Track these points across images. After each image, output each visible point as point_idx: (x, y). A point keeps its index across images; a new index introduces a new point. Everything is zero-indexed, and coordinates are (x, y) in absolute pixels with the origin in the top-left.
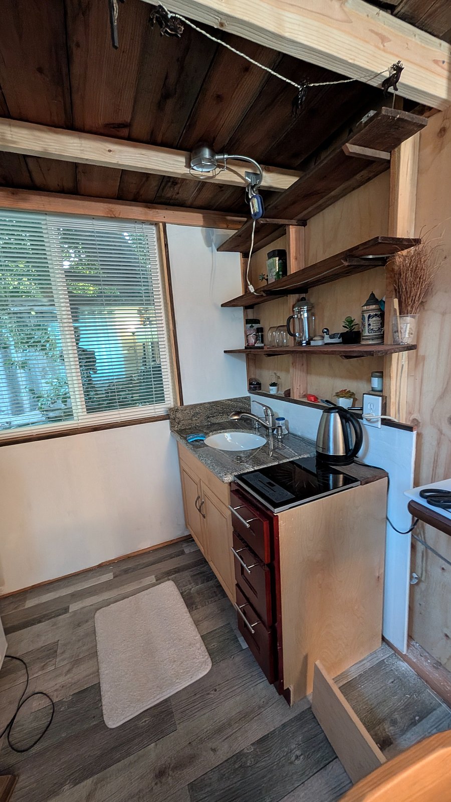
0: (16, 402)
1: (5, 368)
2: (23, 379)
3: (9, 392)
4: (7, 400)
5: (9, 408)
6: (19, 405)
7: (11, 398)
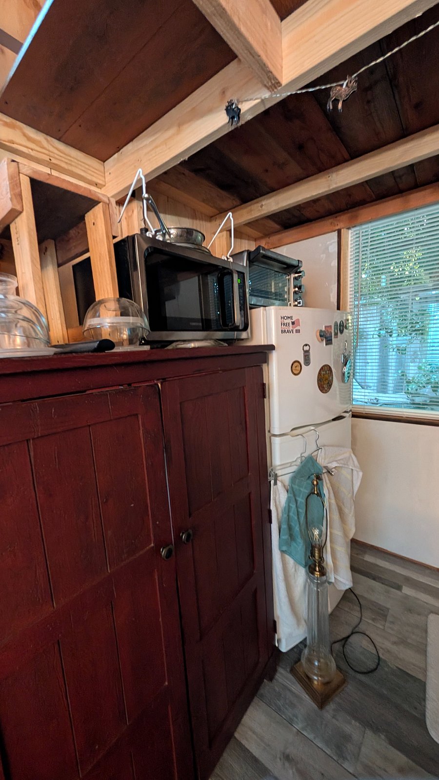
0: (383, 380)
1: (380, 350)
2: (394, 357)
3: (379, 371)
4: (376, 378)
5: (376, 384)
6: (384, 383)
7: (379, 376)
